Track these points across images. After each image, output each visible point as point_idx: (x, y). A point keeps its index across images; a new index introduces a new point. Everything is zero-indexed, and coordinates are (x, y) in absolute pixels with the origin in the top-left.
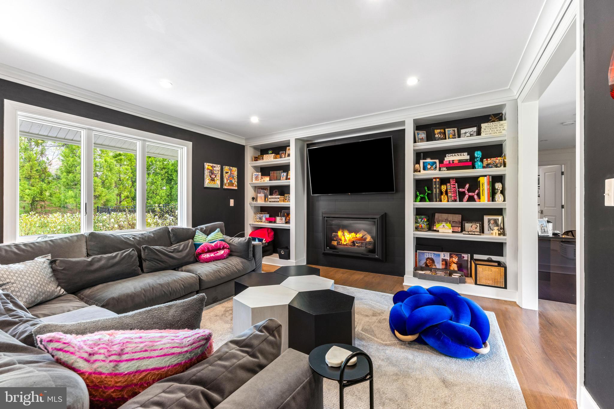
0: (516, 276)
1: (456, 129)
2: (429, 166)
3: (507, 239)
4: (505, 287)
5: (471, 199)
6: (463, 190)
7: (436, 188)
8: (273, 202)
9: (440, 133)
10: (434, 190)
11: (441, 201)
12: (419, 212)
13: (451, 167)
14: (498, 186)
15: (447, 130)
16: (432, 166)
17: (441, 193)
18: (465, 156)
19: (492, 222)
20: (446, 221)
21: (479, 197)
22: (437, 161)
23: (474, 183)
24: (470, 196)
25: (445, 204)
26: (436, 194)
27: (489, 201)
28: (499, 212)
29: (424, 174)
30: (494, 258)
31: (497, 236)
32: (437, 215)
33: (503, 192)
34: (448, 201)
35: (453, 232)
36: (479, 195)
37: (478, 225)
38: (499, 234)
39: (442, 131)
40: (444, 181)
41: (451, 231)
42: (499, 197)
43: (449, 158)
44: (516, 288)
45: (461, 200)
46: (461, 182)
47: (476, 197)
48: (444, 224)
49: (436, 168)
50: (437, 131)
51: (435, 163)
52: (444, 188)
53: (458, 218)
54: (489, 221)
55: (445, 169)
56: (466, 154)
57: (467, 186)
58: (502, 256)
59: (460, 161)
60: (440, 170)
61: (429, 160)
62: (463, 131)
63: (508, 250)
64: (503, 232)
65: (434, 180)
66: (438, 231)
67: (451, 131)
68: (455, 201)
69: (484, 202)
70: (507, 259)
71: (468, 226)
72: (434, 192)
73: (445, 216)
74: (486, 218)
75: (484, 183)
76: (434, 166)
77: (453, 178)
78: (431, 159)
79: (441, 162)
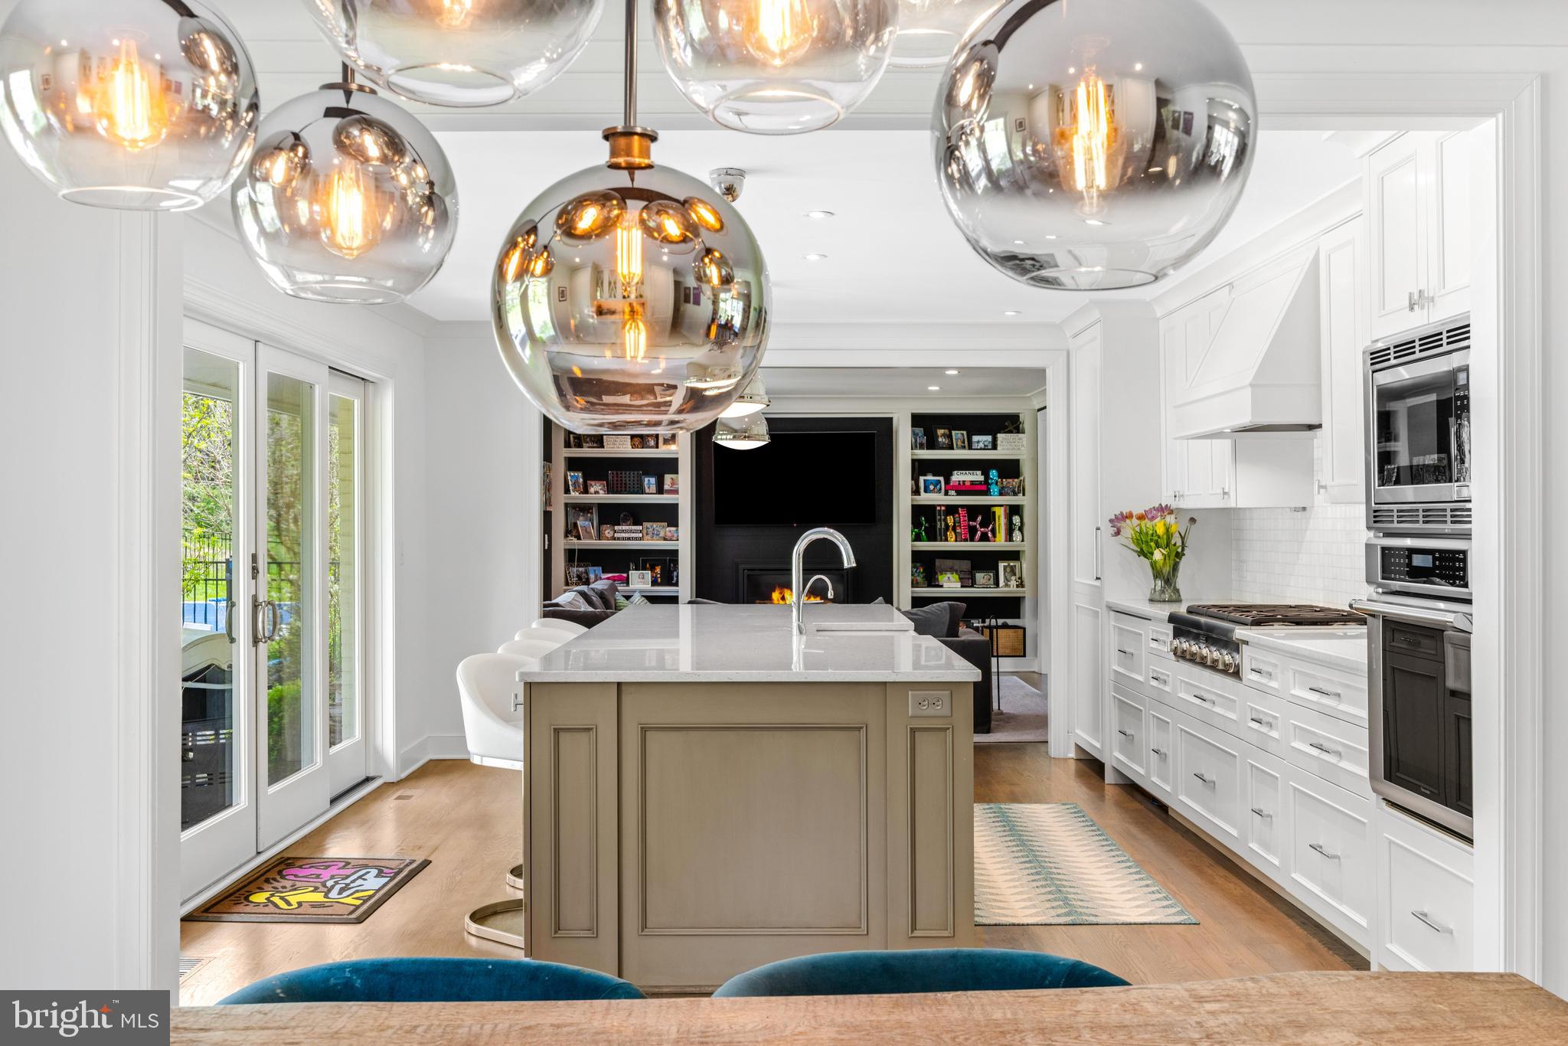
0: (1036, 637)
1: (965, 433)
2: (932, 487)
3: (1027, 592)
4: (1024, 656)
5: (984, 538)
6: (974, 524)
7: (940, 520)
8: (624, 539)
9: (944, 435)
10: (939, 523)
11: (946, 540)
12: (917, 557)
13: (962, 490)
14: (1016, 519)
15: (953, 432)
16: (935, 486)
17: (947, 526)
18: (978, 476)
19: (1008, 570)
20: (952, 570)
21: (994, 535)
22: (941, 479)
23: (986, 514)
24: (983, 533)
25: (951, 544)
26: (940, 529)
27: (1006, 541)
28: (1015, 555)
29: (926, 498)
30: (1010, 622)
31: (1015, 589)
32: (938, 562)
33: (1021, 529)
34: (956, 541)
35: (962, 586)
36: (993, 531)
37: (992, 574)
38: (1017, 586)
39: (947, 431)
40: (952, 510)
41: (959, 585)
42: (1017, 535)
43: (958, 477)
44: (1036, 655)
45: (972, 540)
46: (973, 511)
47: (990, 535)
48: (949, 575)
49: (940, 489)
50: (940, 432)
51: (939, 482)
52: (950, 520)
53: (966, 565)
54: (1005, 567)
55: (953, 492)
56: (979, 473)
57: (979, 518)
58: (1019, 618)
59: (972, 482)
60: (946, 494)
61: (930, 477)
62: (975, 438)
63: (1027, 608)
64: (1021, 585)
65: (938, 508)
66: (942, 586)
67: (959, 435)
68: (966, 540)
69: (1000, 543)
70: (1026, 620)
71: (980, 577)
72: (939, 526)
73: (949, 563)
74: (1002, 565)
75: (1000, 513)
76: (938, 487)
77: (963, 506)
78: (934, 475)
79: (947, 481)
